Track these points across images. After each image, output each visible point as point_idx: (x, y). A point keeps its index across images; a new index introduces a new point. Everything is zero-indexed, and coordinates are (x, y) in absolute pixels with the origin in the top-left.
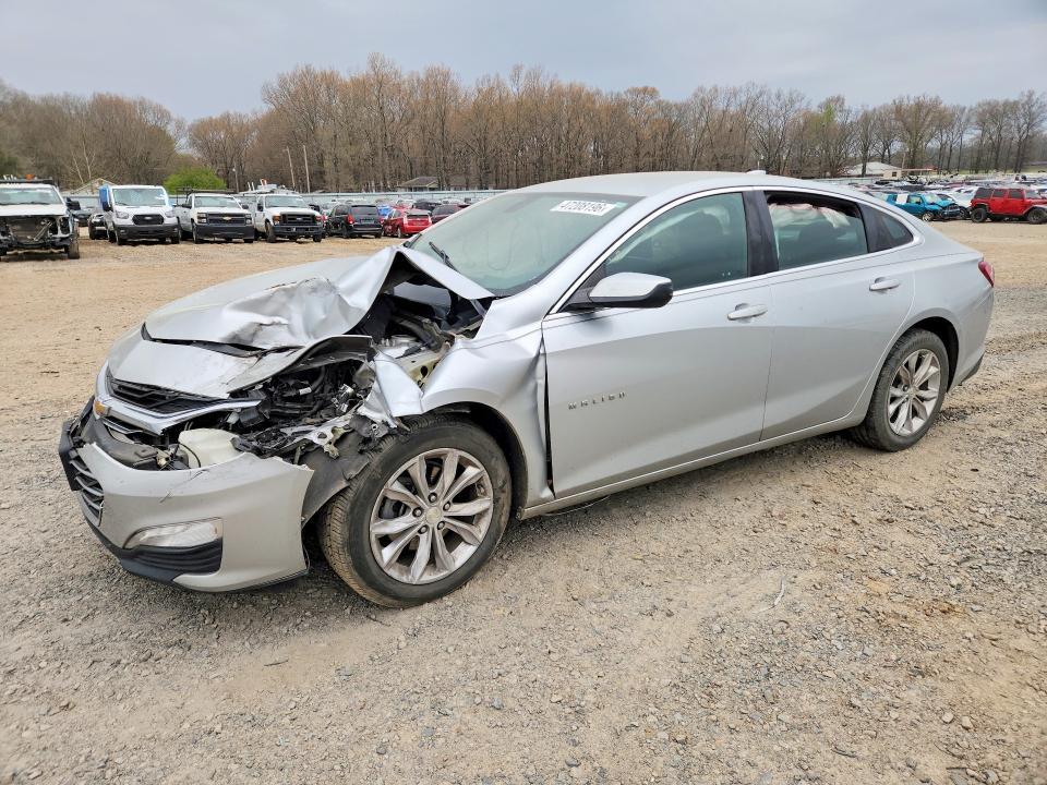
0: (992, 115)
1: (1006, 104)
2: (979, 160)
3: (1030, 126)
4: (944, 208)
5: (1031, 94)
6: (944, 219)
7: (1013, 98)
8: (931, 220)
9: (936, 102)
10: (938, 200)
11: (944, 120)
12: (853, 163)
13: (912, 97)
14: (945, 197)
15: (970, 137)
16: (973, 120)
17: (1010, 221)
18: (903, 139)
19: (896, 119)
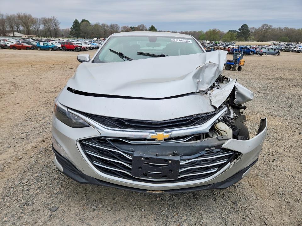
0: (46, 22)
1: (49, 19)
2: (46, 34)
3: (56, 26)
4: (54, 47)
5: (54, 17)
6: (55, 50)
7: (50, 18)
8: (52, 51)
9: (30, 16)
10: (52, 45)
11: (33, 21)
12: (9, 32)
13: (22, 13)
14: (53, 44)
15: (42, 27)
16: (41, 22)
17: (71, 51)
18: (23, 26)
19: (18, 19)
